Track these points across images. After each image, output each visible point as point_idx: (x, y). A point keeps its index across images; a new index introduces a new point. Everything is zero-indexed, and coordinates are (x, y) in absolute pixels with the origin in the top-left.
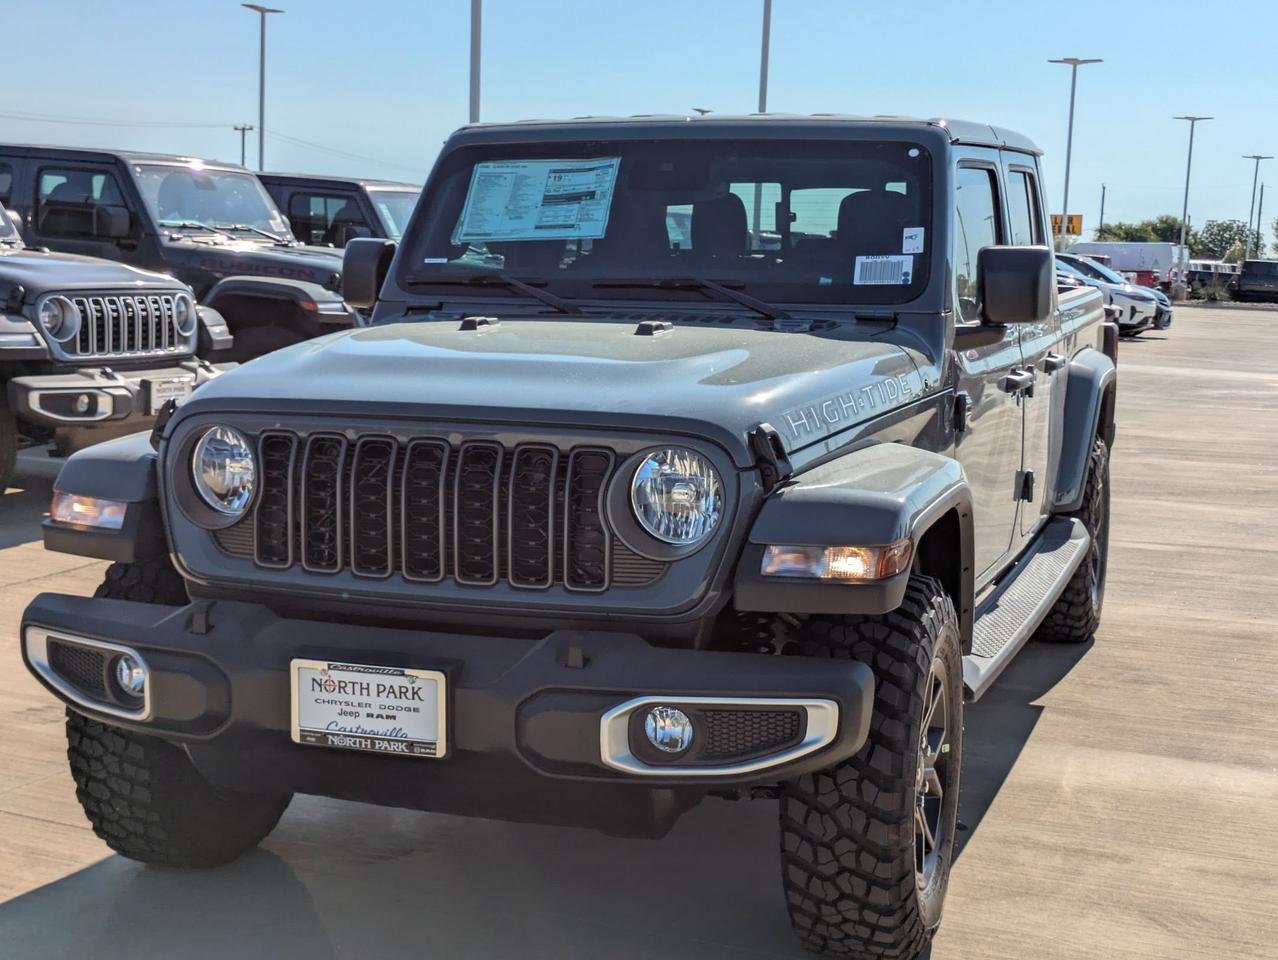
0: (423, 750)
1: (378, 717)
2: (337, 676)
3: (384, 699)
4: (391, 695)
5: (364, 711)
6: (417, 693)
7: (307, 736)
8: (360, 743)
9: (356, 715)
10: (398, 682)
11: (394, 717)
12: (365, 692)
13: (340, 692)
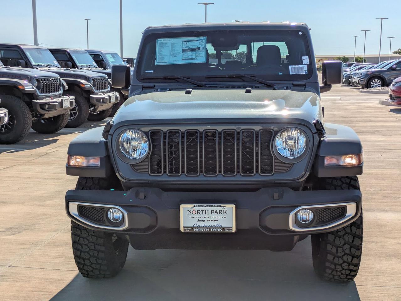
0: (228, 230)
1: (211, 221)
2: (197, 209)
3: (214, 215)
4: (216, 213)
5: (206, 219)
6: (225, 212)
7: (186, 229)
8: (206, 230)
9: (204, 221)
10: (218, 209)
11: (217, 221)
12: (207, 213)
13: (198, 214)
